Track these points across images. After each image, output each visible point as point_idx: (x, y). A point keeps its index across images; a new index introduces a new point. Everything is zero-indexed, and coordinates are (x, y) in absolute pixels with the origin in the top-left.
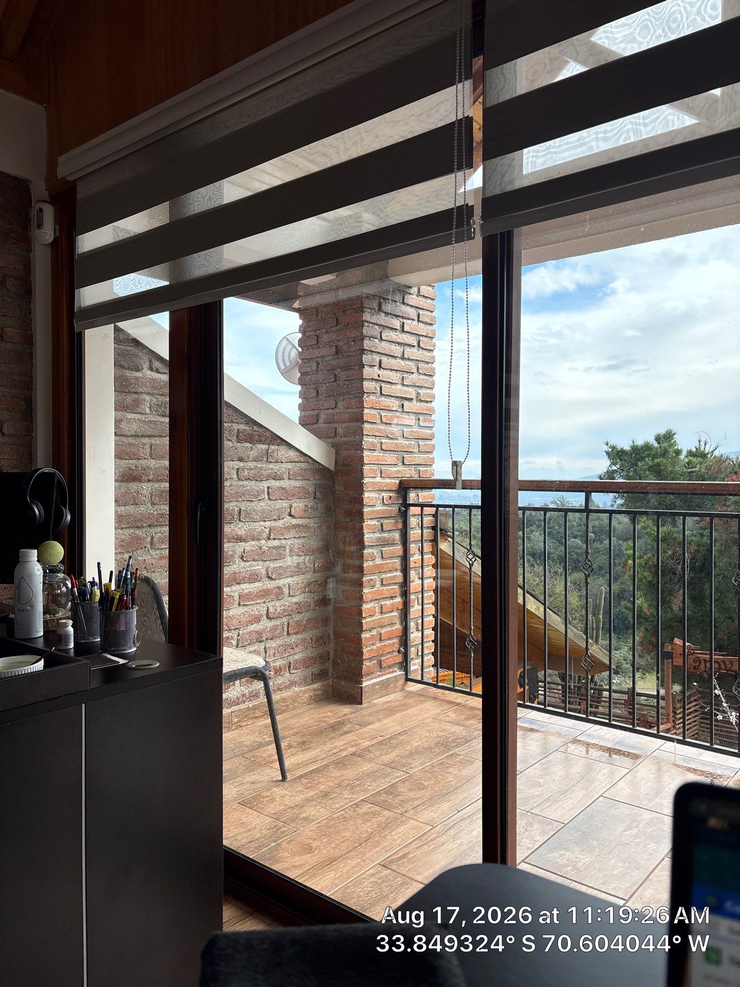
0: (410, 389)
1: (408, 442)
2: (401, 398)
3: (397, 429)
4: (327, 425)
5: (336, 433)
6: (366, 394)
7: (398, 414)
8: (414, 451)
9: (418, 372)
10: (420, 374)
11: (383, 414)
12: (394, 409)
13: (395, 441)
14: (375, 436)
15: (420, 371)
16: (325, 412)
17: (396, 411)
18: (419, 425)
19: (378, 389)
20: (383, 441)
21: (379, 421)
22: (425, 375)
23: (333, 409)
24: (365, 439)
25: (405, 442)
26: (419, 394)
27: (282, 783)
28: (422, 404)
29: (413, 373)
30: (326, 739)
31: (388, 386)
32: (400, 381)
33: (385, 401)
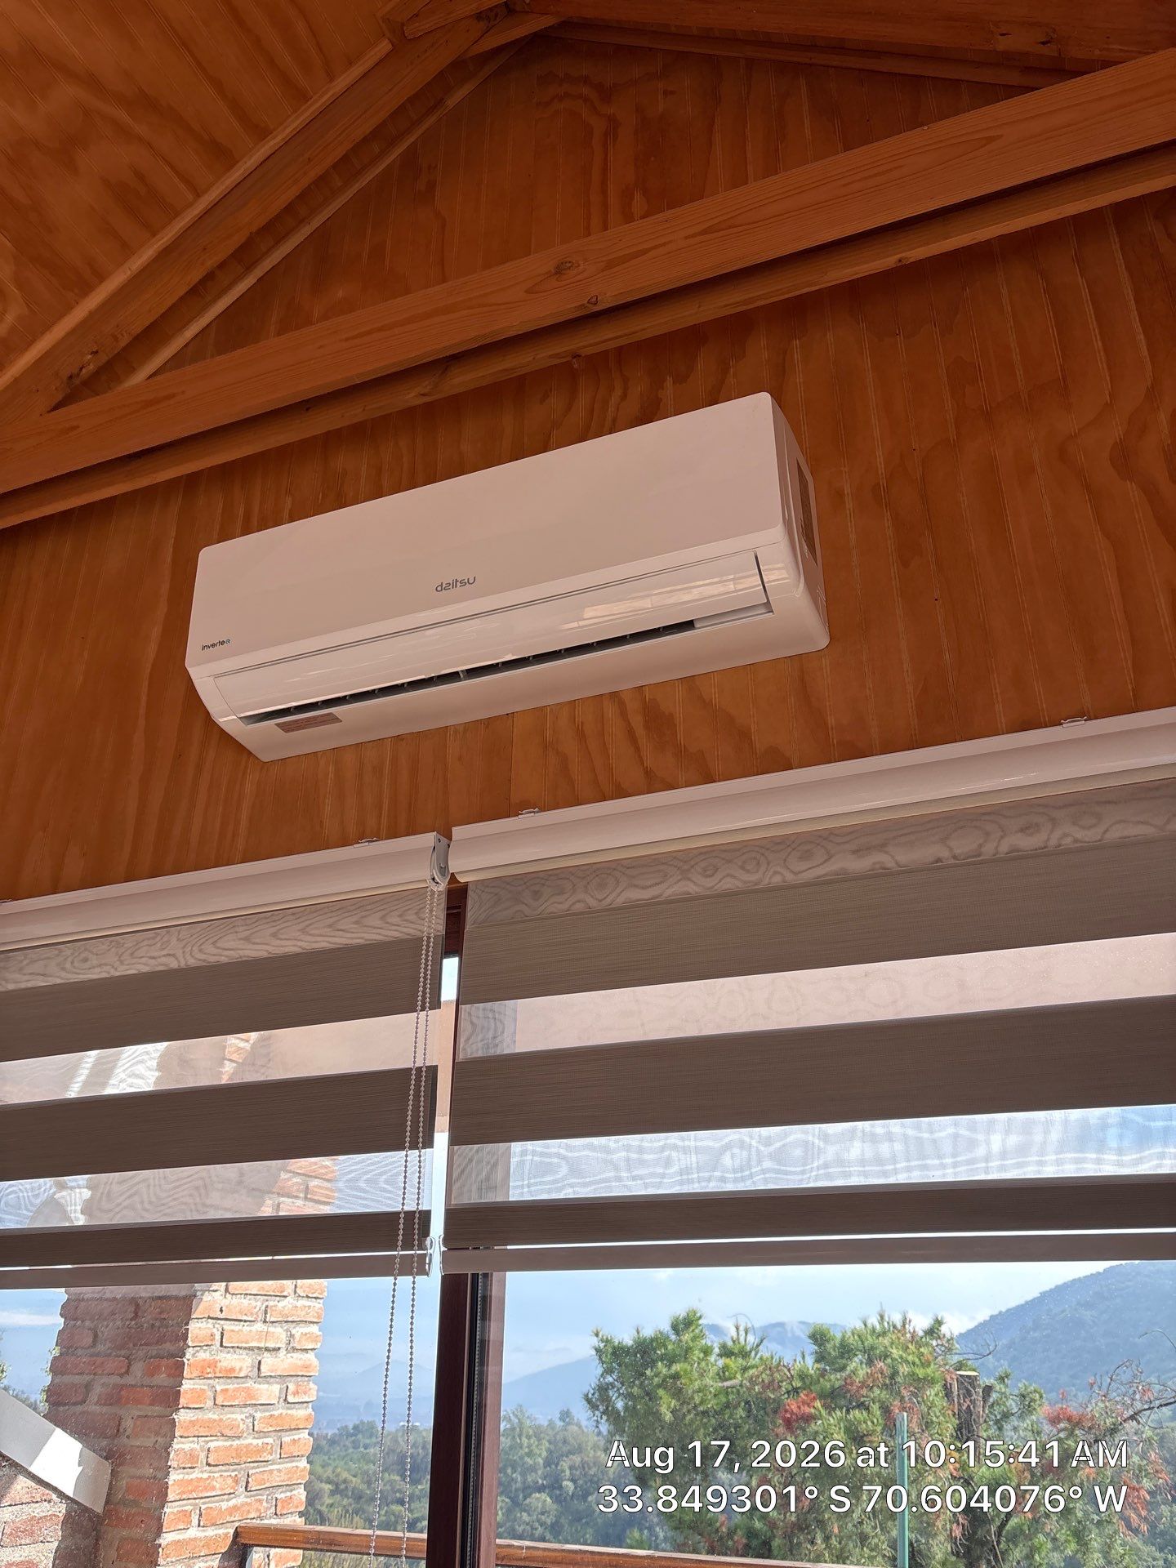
0: (278, 1330)
1: (260, 1442)
2: (259, 1348)
3: (243, 1416)
4: (105, 1409)
5: (118, 1431)
6: (189, 1353)
7: (250, 1383)
8: (270, 1458)
9: (295, 1292)
10: (299, 1296)
11: (218, 1388)
12: (242, 1375)
13: (236, 1443)
14: (198, 1437)
15: (298, 1290)
16: (105, 1379)
17: (246, 1377)
18: (285, 1400)
19: (218, 1337)
20: (212, 1445)
21: (210, 1403)
22: (307, 1297)
23: (121, 1375)
24: (177, 1445)
25: (255, 1442)
26: (292, 1336)
28: (295, 1355)
29: (285, 1297)
31: (236, 1328)
32: (261, 1316)
33: (228, 1360)
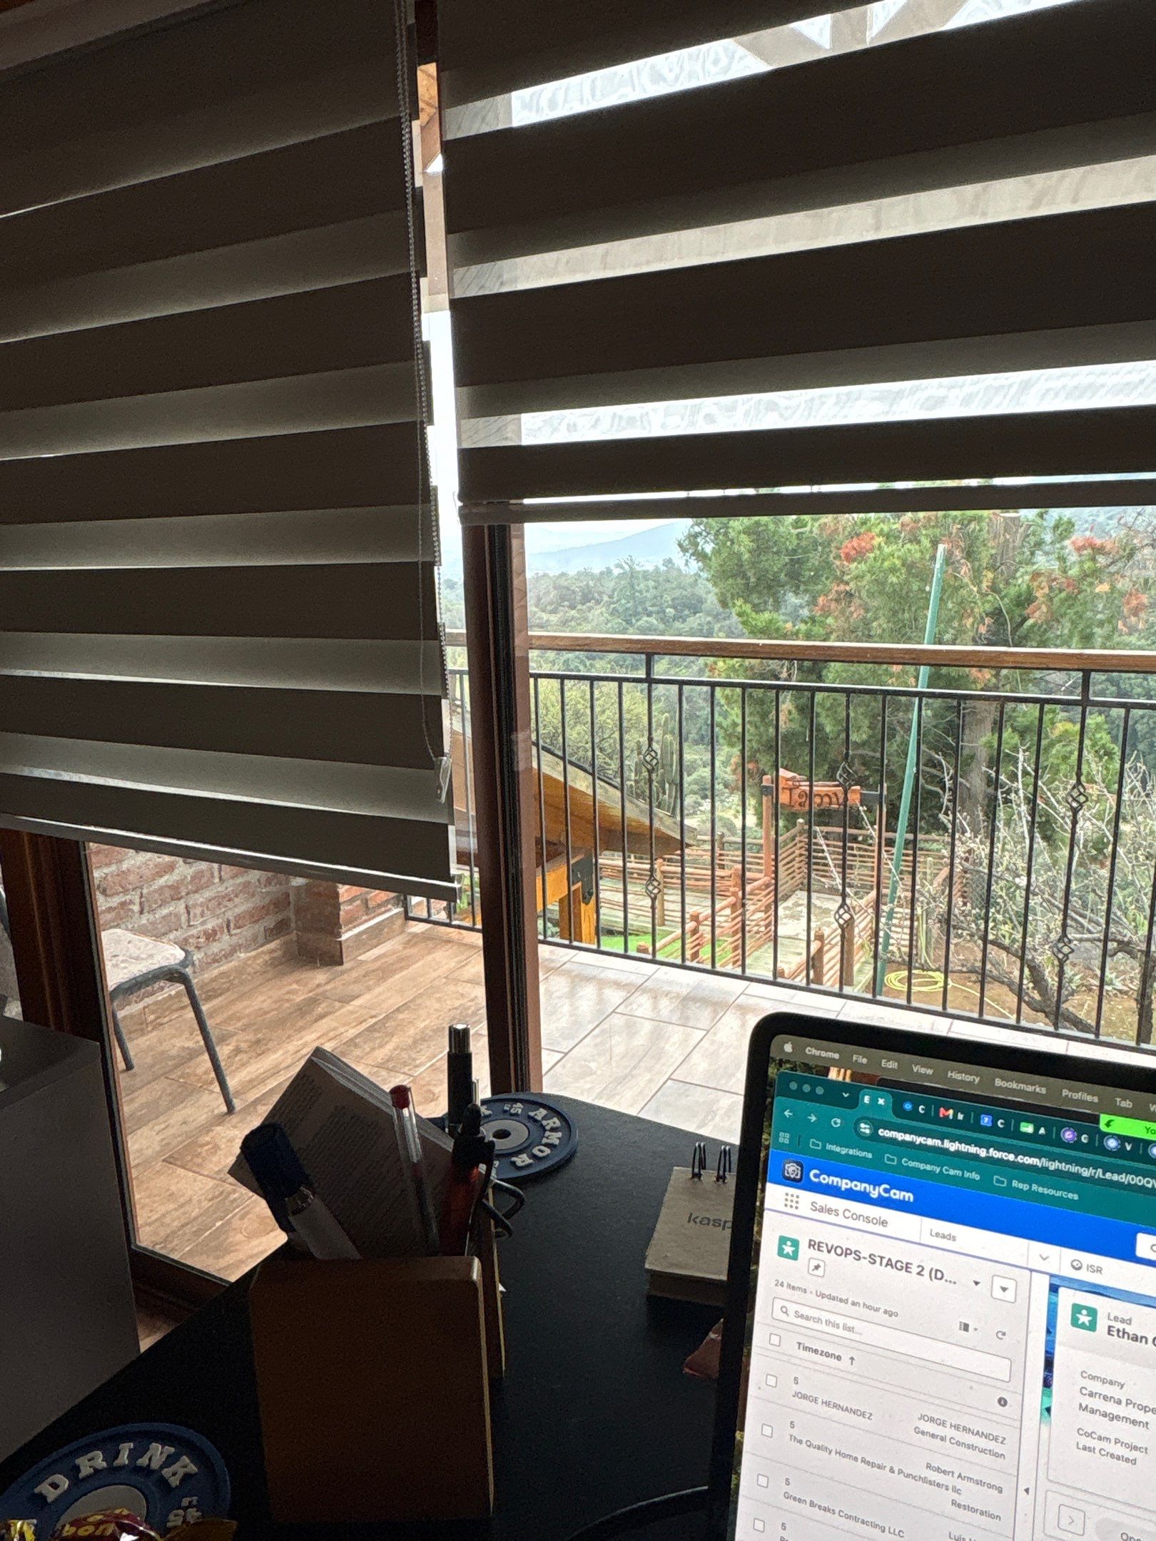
27: (228, 1118)
30: (291, 1032)
